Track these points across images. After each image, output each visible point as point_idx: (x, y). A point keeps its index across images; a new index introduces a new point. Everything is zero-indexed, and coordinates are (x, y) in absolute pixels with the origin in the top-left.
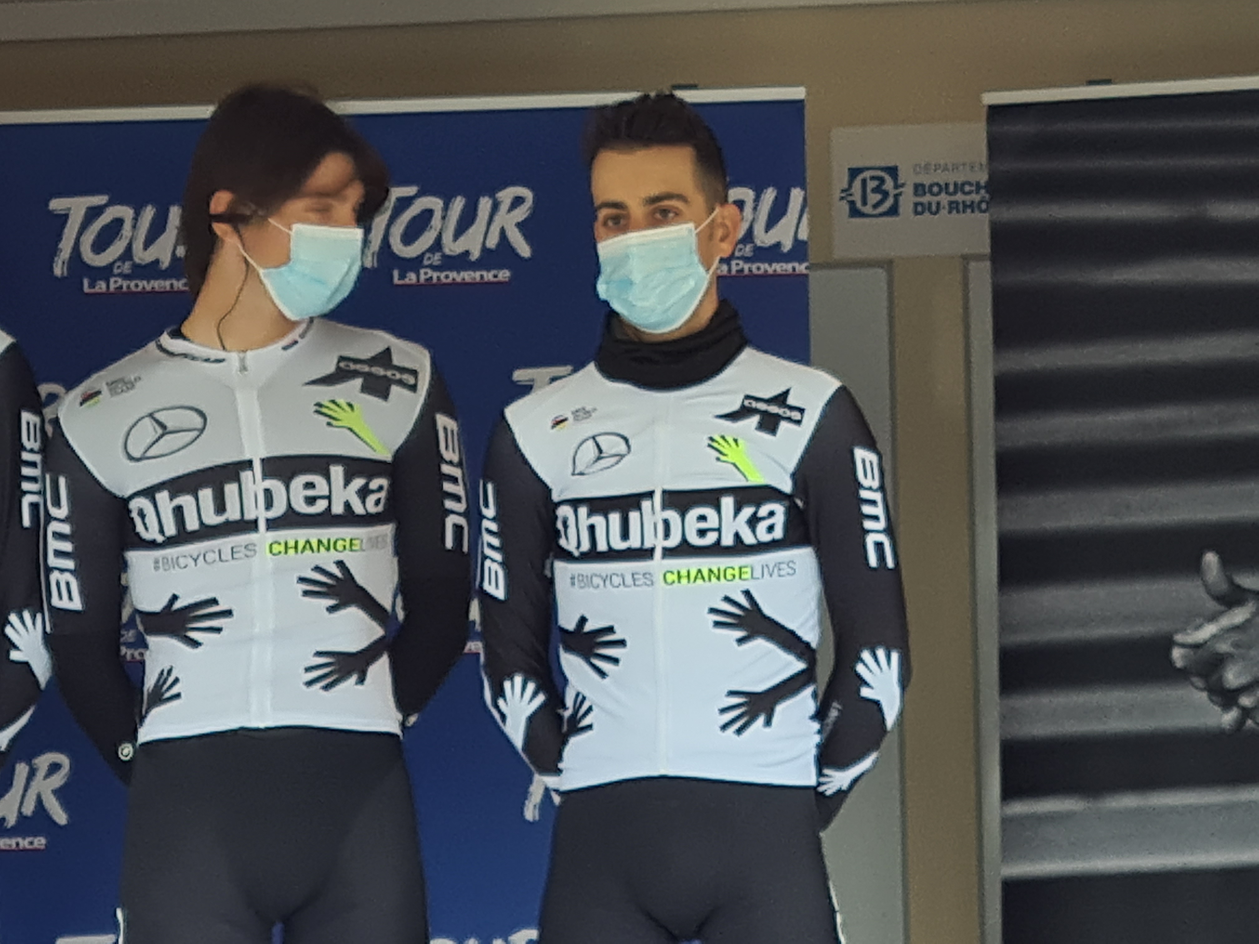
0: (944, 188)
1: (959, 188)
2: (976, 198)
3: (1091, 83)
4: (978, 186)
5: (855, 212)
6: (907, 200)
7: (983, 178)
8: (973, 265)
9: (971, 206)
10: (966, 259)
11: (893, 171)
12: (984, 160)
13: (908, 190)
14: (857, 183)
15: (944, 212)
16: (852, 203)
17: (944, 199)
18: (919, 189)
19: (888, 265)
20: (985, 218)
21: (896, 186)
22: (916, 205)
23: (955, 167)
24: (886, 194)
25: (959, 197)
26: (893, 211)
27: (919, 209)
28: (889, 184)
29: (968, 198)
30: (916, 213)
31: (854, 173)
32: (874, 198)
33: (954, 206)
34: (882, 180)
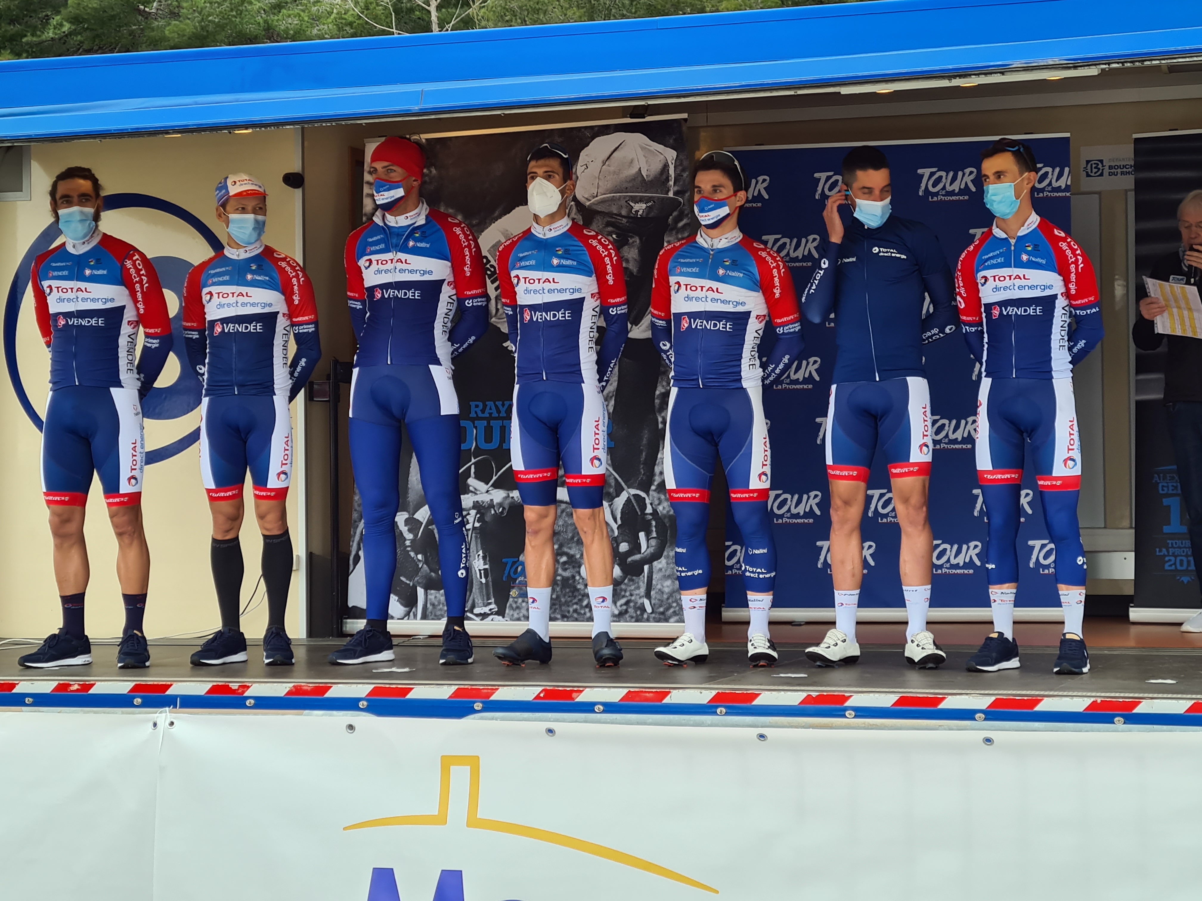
0: (1119, 167)
1: (1124, 166)
2: (1130, 170)
3: (1170, 130)
4: (1131, 166)
5: (1088, 175)
6: (1106, 171)
7: (1132, 163)
8: (1129, 193)
9: (1129, 173)
10: (1126, 191)
11: (1101, 161)
12: (1133, 157)
13: (1107, 168)
14: (1089, 165)
15: (1119, 175)
16: (1087, 172)
17: (1119, 170)
18: (1110, 167)
19: (1099, 193)
20: (1133, 176)
21: (1103, 166)
22: (1109, 172)
23: (1123, 159)
24: (1099, 169)
25: (1125, 170)
26: (1101, 175)
27: (1110, 174)
28: (1100, 166)
29: (1127, 170)
30: (1110, 175)
31: (1088, 162)
32: (1094, 170)
33: (1122, 173)
34: (1098, 164)
